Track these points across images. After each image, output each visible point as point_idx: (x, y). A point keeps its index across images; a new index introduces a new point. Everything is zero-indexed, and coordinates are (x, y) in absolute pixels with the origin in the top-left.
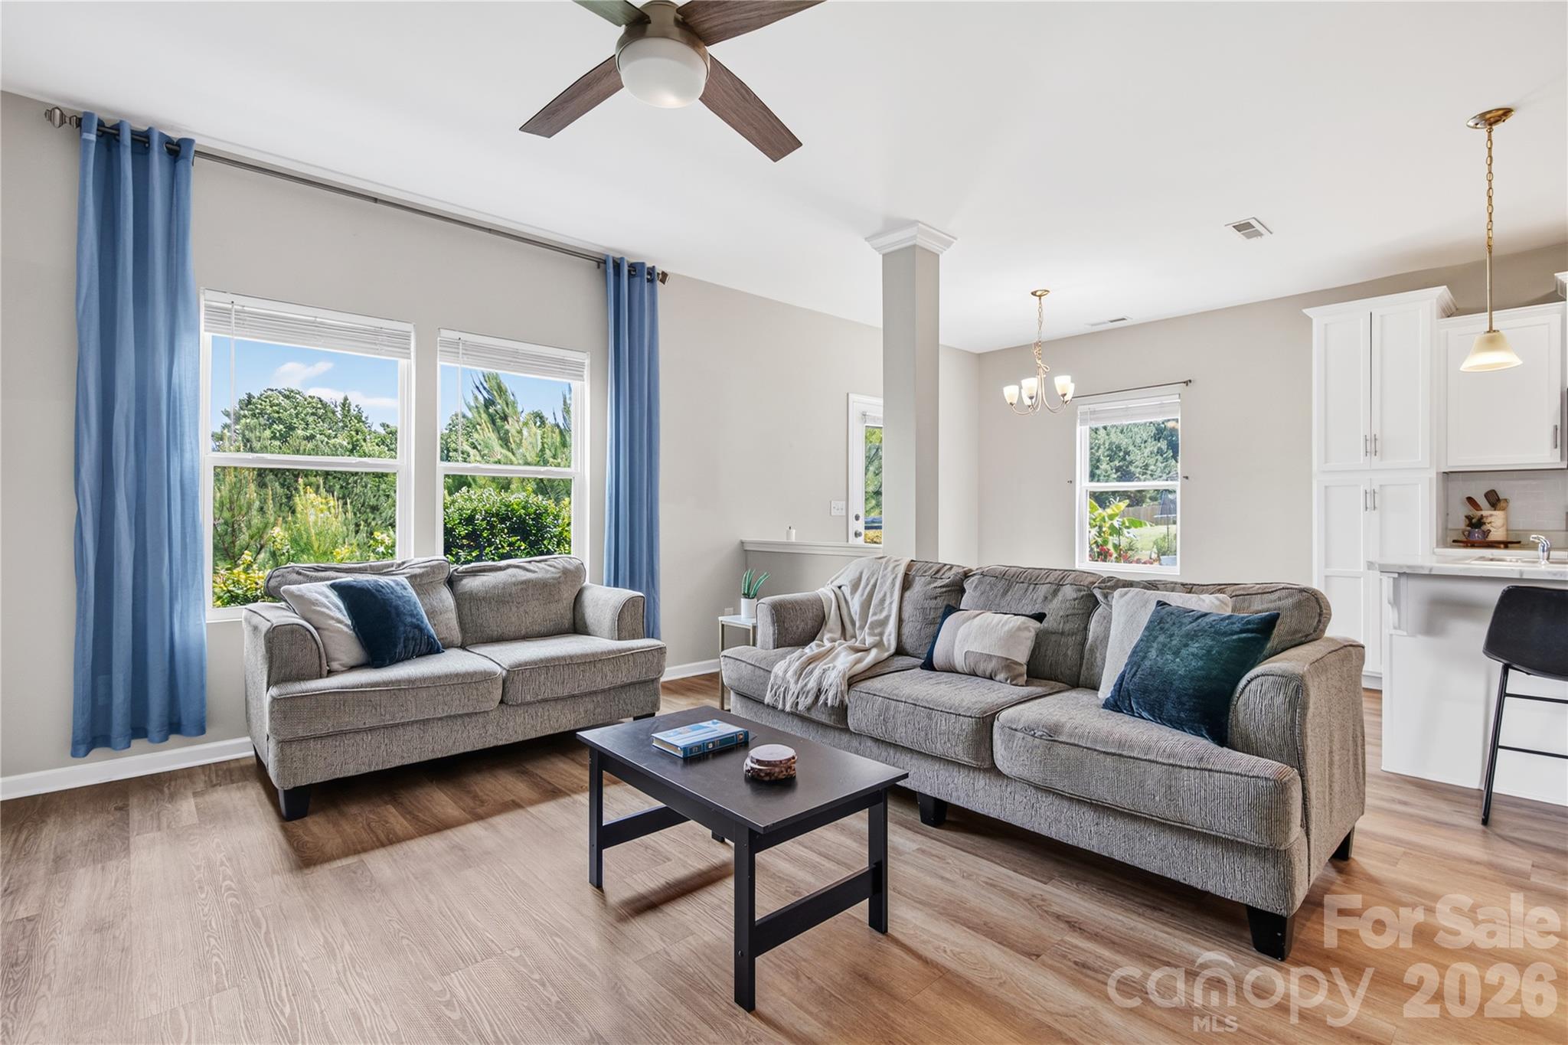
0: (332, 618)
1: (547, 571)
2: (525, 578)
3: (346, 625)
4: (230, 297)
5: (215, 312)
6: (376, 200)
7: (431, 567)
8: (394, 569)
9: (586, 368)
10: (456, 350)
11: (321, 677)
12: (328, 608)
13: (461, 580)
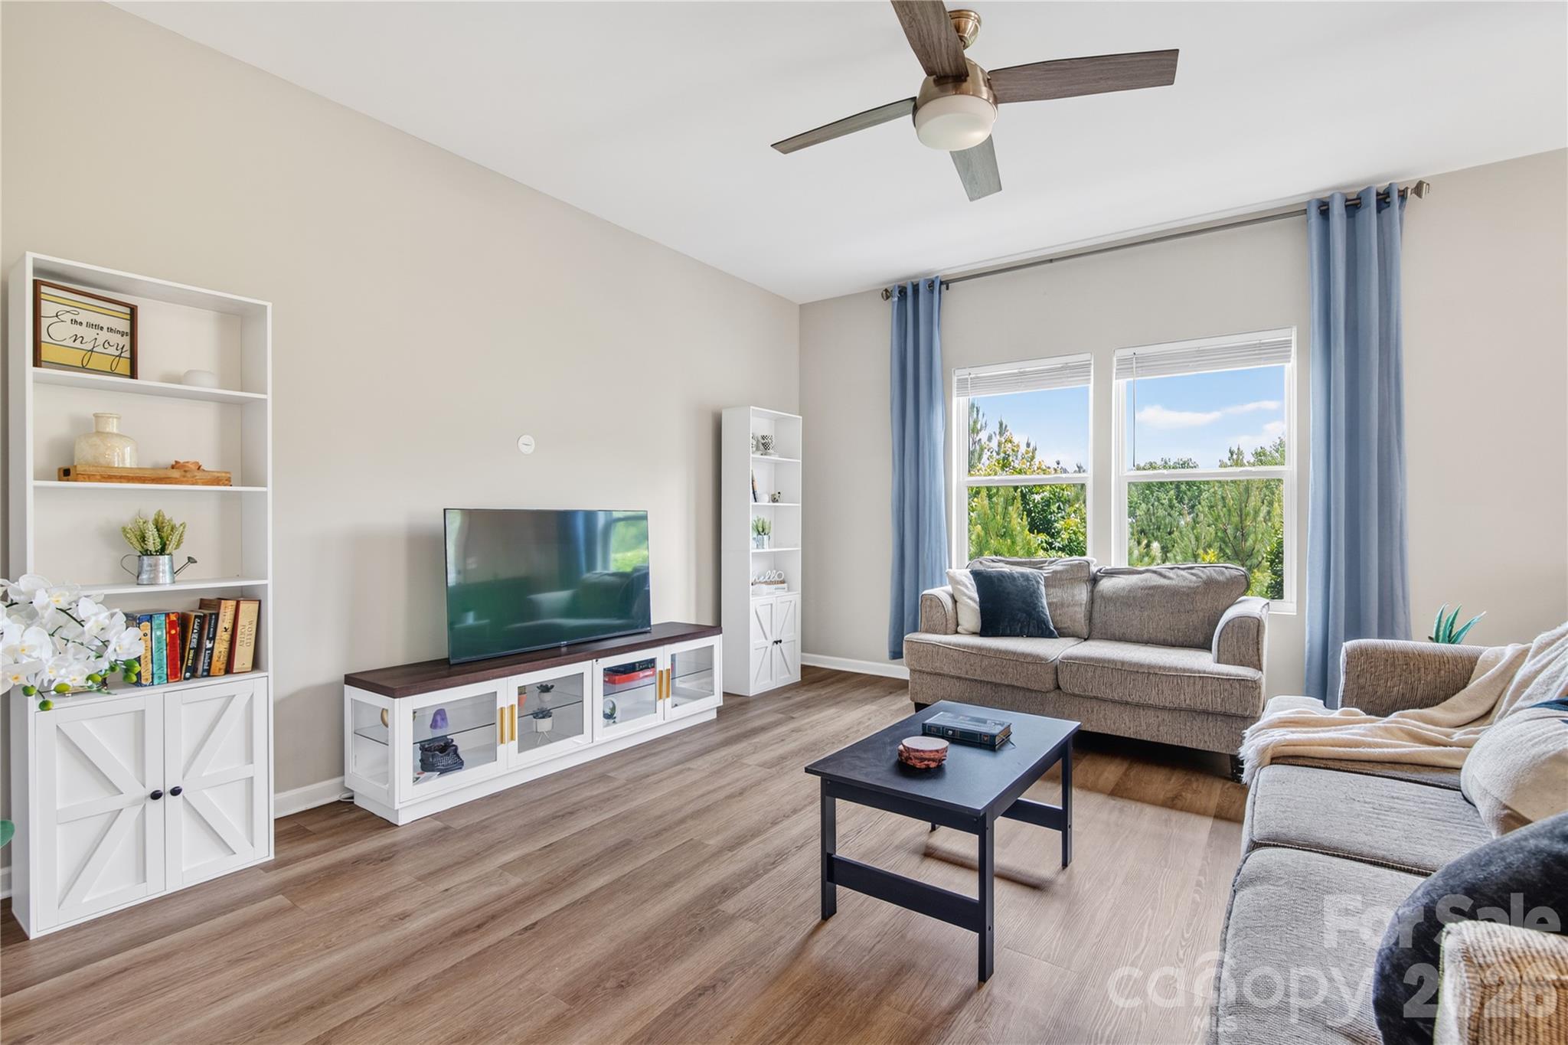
0: (966, 595)
1: (1185, 579)
2: (1158, 583)
3: (975, 601)
4: (968, 370)
5: (962, 382)
6: (1051, 261)
7: (1071, 565)
8: (1046, 564)
9: (1293, 345)
10: (1130, 366)
11: (946, 634)
12: (967, 587)
13: (1101, 580)
